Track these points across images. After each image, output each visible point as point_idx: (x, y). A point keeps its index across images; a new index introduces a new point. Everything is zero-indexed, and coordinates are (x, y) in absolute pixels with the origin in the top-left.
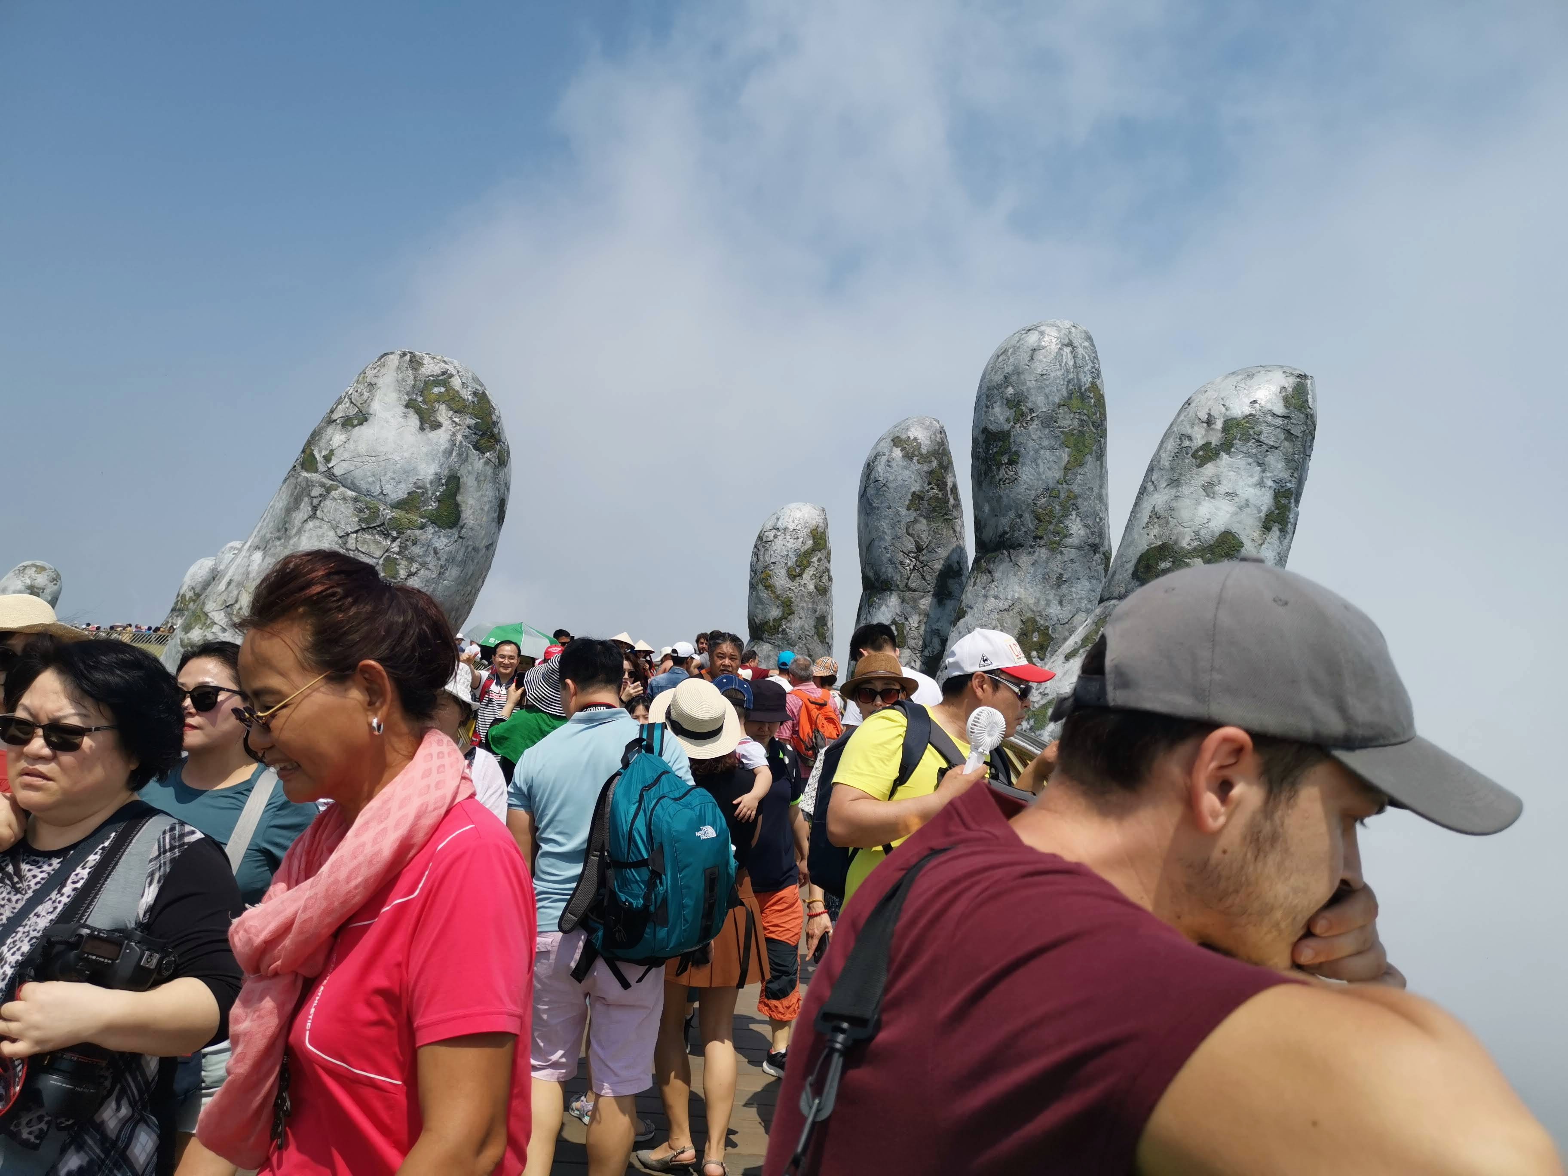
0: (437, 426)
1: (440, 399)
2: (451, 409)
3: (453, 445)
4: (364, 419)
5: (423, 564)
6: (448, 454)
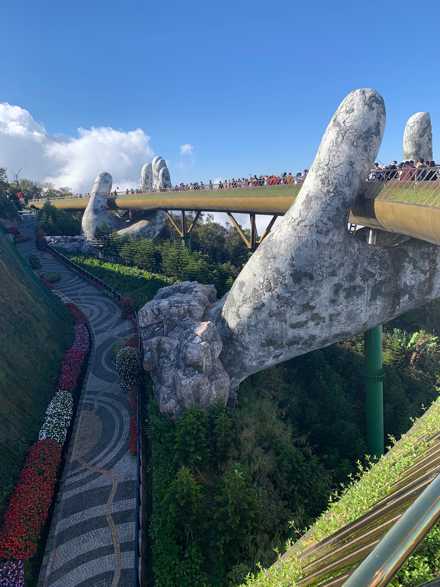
0: (373, 109)
1: (373, 101)
2: (376, 103)
3: (378, 113)
4: (353, 110)
5: (373, 147)
6: (377, 116)
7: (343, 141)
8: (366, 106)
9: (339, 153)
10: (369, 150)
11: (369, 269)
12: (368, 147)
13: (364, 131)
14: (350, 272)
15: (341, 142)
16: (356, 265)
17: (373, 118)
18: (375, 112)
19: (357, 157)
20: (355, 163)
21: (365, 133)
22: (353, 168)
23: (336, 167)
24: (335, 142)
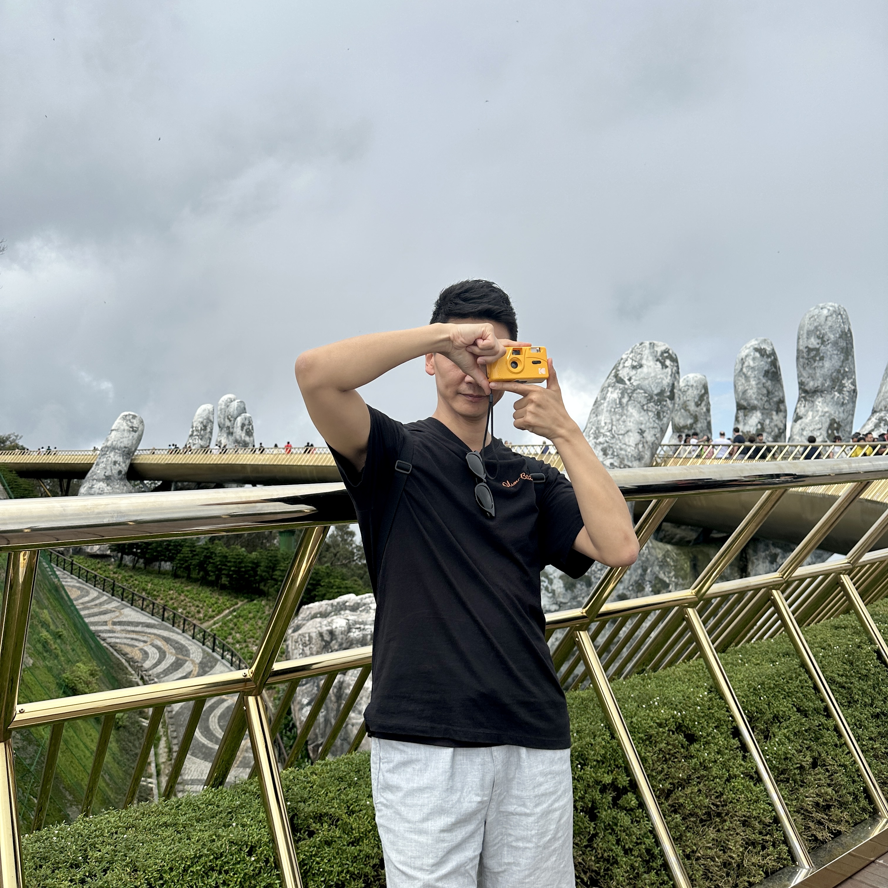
0: (667, 367)
2: (670, 361)
3: (672, 372)
4: (641, 366)
5: (667, 413)
6: (671, 376)
7: (630, 402)
8: (658, 363)
9: (624, 417)
10: (662, 417)
11: (662, 576)
12: (662, 414)
13: (656, 392)
14: (637, 578)
15: (627, 405)
16: (645, 570)
17: (667, 377)
18: (669, 370)
19: (648, 424)
20: (645, 431)
21: (657, 395)
22: (643, 437)
23: (621, 434)
24: (618, 402)
